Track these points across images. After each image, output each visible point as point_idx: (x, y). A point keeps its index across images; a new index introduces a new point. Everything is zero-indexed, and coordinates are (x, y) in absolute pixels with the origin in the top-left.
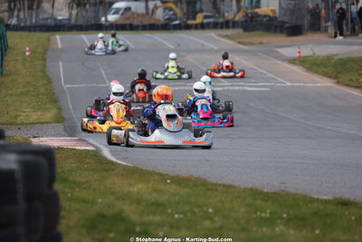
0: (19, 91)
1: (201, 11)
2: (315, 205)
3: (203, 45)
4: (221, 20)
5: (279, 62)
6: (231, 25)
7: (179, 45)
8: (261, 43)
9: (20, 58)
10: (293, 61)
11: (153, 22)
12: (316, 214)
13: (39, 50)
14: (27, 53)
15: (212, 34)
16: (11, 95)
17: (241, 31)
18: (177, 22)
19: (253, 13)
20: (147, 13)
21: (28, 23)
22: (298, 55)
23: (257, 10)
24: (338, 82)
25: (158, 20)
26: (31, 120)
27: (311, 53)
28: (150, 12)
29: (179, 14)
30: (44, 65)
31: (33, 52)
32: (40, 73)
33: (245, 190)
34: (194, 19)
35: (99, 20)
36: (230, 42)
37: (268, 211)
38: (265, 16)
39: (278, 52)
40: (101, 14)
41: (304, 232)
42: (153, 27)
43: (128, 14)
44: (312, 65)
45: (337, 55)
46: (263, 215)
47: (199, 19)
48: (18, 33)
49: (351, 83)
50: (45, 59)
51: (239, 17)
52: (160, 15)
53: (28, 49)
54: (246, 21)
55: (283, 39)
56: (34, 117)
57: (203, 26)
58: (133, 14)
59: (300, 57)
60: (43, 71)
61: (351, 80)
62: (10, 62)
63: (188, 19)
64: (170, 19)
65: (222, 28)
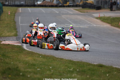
0: (4, 26)
1: (69, 1)
2: (90, 66)
3: (68, 12)
4: (75, 4)
5: (93, 18)
6: (78, 6)
7: (60, 12)
8: (87, 12)
9: (6, 15)
10: (97, 18)
11: (52, 4)
12: (89, 69)
13: (13, 12)
14: (9, 14)
15: (72, 9)
16: (2, 27)
17: (81, 8)
18: (60, 5)
19: (85, 2)
20: (51, 2)
21: (12, 4)
22: (99, 16)
23: (87, 1)
24: (111, 25)
25: (54, 4)
26: (6, 35)
27: (104, 16)
28: (52, 1)
29: (61, 2)
30: (14, 18)
31: (11, 13)
32: (12, 20)
33: (67, 60)
34: (66, 4)
35: (35, 3)
36: (77, 11)
37: (72, 68)
38: (89, 3)
39: (92, 15)
40: (35, 2)
41: (83, 77)
42: (52, 6)
43: (44, 2)
44: (103, 19)
45: (112, 16)
46: (70, 70)
47: (68, 4)
48: (7, 7)
49: (116, 26)
50: (15, 16)
51: (81, 4)
52: (55, 2)
53: (9, 12)
54: (83, 5)
55: (94, 11)
56: (7, 34)
57: (69, 6)
58: (46, 2)
59: (99, 17)
60: (14, 19)
61: (116, 25)
62: (3, 16)
63: (64, 4)
64: (58, 4)
65: (75, 7)
